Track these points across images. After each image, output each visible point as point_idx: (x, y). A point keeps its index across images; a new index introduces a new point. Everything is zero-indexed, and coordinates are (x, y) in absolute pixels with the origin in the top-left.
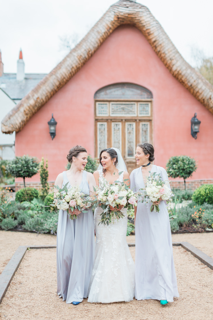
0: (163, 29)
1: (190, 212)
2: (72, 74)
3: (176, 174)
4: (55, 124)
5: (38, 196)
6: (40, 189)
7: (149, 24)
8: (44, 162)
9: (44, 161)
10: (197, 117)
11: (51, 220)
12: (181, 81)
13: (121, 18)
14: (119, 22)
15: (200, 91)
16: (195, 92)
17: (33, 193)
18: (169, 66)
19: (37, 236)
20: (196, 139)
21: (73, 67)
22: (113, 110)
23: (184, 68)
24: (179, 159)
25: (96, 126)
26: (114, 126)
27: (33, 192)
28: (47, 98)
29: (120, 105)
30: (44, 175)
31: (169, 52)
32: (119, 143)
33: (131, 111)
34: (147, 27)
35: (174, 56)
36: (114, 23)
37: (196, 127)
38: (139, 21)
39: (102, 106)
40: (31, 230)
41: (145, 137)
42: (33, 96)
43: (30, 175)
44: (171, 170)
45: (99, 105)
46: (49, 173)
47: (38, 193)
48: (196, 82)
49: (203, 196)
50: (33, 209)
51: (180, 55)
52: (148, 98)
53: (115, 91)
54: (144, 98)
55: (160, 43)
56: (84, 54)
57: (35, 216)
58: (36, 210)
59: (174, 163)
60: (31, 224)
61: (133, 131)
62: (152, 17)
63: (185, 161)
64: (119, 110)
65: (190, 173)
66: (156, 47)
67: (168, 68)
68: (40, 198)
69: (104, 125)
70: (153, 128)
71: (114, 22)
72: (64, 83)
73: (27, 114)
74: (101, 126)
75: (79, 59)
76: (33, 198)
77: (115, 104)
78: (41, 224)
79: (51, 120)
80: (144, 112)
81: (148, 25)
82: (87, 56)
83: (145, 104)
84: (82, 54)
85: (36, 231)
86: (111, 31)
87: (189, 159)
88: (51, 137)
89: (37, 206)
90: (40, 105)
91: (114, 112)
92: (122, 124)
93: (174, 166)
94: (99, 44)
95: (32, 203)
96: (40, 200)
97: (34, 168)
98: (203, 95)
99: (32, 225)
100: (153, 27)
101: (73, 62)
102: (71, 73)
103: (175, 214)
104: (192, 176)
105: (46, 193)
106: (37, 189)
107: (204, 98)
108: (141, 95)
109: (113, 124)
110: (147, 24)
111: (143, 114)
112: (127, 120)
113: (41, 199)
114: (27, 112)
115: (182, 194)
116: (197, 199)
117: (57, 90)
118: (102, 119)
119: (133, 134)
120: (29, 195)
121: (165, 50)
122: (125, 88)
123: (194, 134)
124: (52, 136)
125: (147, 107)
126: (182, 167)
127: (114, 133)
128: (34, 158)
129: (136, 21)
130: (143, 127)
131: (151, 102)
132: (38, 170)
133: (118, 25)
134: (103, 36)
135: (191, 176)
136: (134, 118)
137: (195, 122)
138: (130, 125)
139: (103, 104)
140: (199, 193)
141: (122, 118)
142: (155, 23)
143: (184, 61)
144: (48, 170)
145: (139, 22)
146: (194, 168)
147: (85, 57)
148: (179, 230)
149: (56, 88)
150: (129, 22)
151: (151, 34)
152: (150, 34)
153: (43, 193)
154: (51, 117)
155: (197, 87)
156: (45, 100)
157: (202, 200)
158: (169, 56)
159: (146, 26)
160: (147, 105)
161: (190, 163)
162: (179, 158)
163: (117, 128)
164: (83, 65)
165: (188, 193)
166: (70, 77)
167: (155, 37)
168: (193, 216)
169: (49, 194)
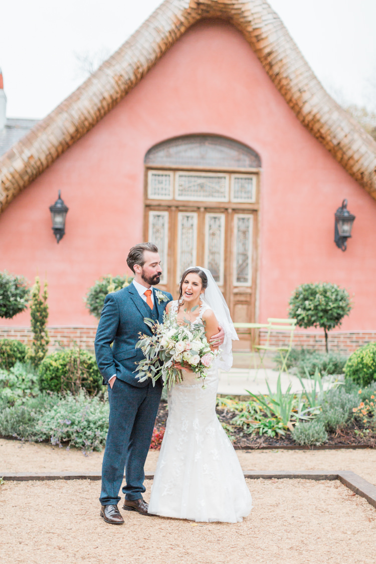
0: (287, 31)
1: (347, 402)
2: (102, 111)
3: (309, 321)
4: (64, 210)
5: (26, 358)
6: (29, 341)
7: (260, 18)
8: (39, 287)
9: (40, 284)
10: (348, 208)
11: (52, 413)
12: (318, 135)
13: (203, 4)
14: (200, 12)
15: (356, 157)
16: (346, 157)
17: (14, 351)
18: (297, 104)
19: (20, 448)
20: (344, 250)
21: (104, 98)
22: (181, 188)
23: (326, 109)
24: (317, 290)
25: (146, 217)
26: (183, 219)
27: (16, 349)
28: (49, 157)
29: (196, 179)
30: (38, 314)
31: (297, 76)
32: (191, 254)
33: (218, 191)
34: (256, 24)
35: (307, 85)
36: (189, 14)
37: (346, 227)
38: (239, 12)
39: (160, 178)
40: (7, 434)
41: (244, 244)
42: (21, 152)
43: (9, 313)
44: (299, 311)
45: (154, 177)
46: (48, 311)
47: (26, 351)
48: (349, 137)
49: (369, 367)
50: (12, 386)
51: (319, 83)
52: (251, 166)
53: (186, 151)
54: (244, 166)
55: (279, 58)
56: (127, 73)
57: (18, 402)
58: (19, 388)
59: (306, 297)
60: (7, 421)
61: (220, 230)
62: (265, 6)
63: (329, 294)
64: (193, 188)
65: (337, 319)
66: (271, 65)
67: (293, 108)
68: (29, 361)
69: (163, 217)
70: (260, 225)
71: (189, 11)
72: (85, 130)
73: (7, 189)
74: (157, 218)
75: (117, 83)
76: (15, 362)
77: (185, 176)
78: (29, 420)
79: (56, 203)
80: (243, 195)
81: (257, 21)
82: (133, 78)
83: (245, 179)
84: (123, 73)
85: (19, 437)
86: (183, 29)
87: (336, 290)
88: (56, 237)
89: (23, 380)
90: (35, 172)
91: (183, 191)
92: (199, 216)
93: (307, 303)
94: (159, 55)
95: (13, 373)
96: (29, 366)
97: (18, 299)
98: (362, 164)
99: (9, 422)
100: (266, 25)
101: (106, 87)
102: (99, 110)
103: (314, 405)
104: (341, 324)
105: (42, 351)
106: (24, 341)
107: (362, 170)
108: (238, 160)
109: (180, 215)
110: (254, 19)
111: (241, 198)
112: (208, 209)
113: (32, 363)
114: (8, 184)
115: (322, 362)
116: (355, 372)
117: (70, 143)
118: (159, 205)
119: (220, 236)
120: (6, 355)
121: (289, 71)
122: (207, 144)
123: (341, 241)
124: (58, 236)
125: (248, 183)
126: (323, 305)
127: (182, 234)
128: (19, 277)
129: (233, 12)
130: (241, 223)
131: (257, 174)
132: (26, 304)
133: (198, 17)
134: (167, 38)
135: (339, 324)
136: (222, 206)
137: (343, 217)
138: (215, 218)
139: (162, 175)
140: (359, 360)
141: (200, 205)
142: (270, 16)
143: (326, 94)
144: (48, 304)
145: (239, 14)
146: (347, 309)
147: (129, 79)
148: (327, 441)
149: (68, 139)
150: (219, 14)
151: (262, 39)
152: (260, 38)
153: (37, 352)
154: (57, 197)
155: (350, 148)
156: (45, 162)
157: (366, 376)
158: (297, 84)
159: (252, 23)
160: (250, 181)
161: (339, 298)
162: (317, 287)
163: (187, 224)
164: (124, 94)
165: (334, 360)
166: (97, 118)
167: (271, 44)
168: (354, 410)
169: (48, 354)
